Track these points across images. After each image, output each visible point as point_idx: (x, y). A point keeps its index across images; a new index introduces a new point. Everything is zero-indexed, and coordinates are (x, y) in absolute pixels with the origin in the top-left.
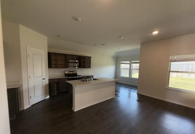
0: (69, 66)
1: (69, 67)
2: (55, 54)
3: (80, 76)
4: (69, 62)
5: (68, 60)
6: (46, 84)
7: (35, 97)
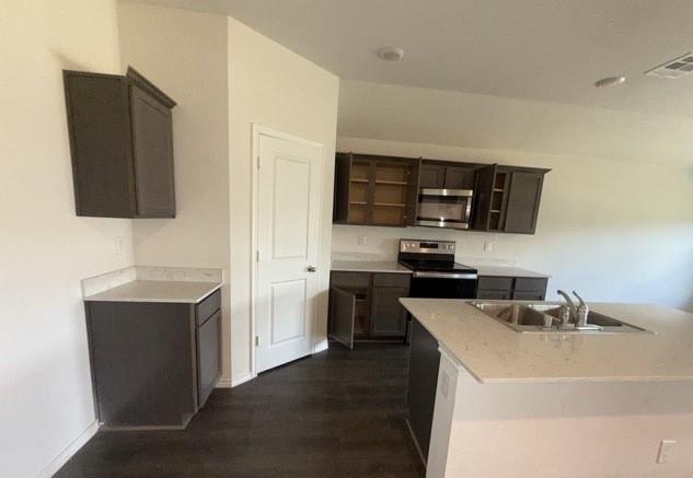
0: (419, 219)
1: (422, 223)
2: (365, 160)
4: (422, 198)
5: (422, 188)
6: (320, 291)
7: (272, 343)
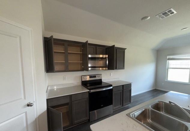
3: (111, 86)
